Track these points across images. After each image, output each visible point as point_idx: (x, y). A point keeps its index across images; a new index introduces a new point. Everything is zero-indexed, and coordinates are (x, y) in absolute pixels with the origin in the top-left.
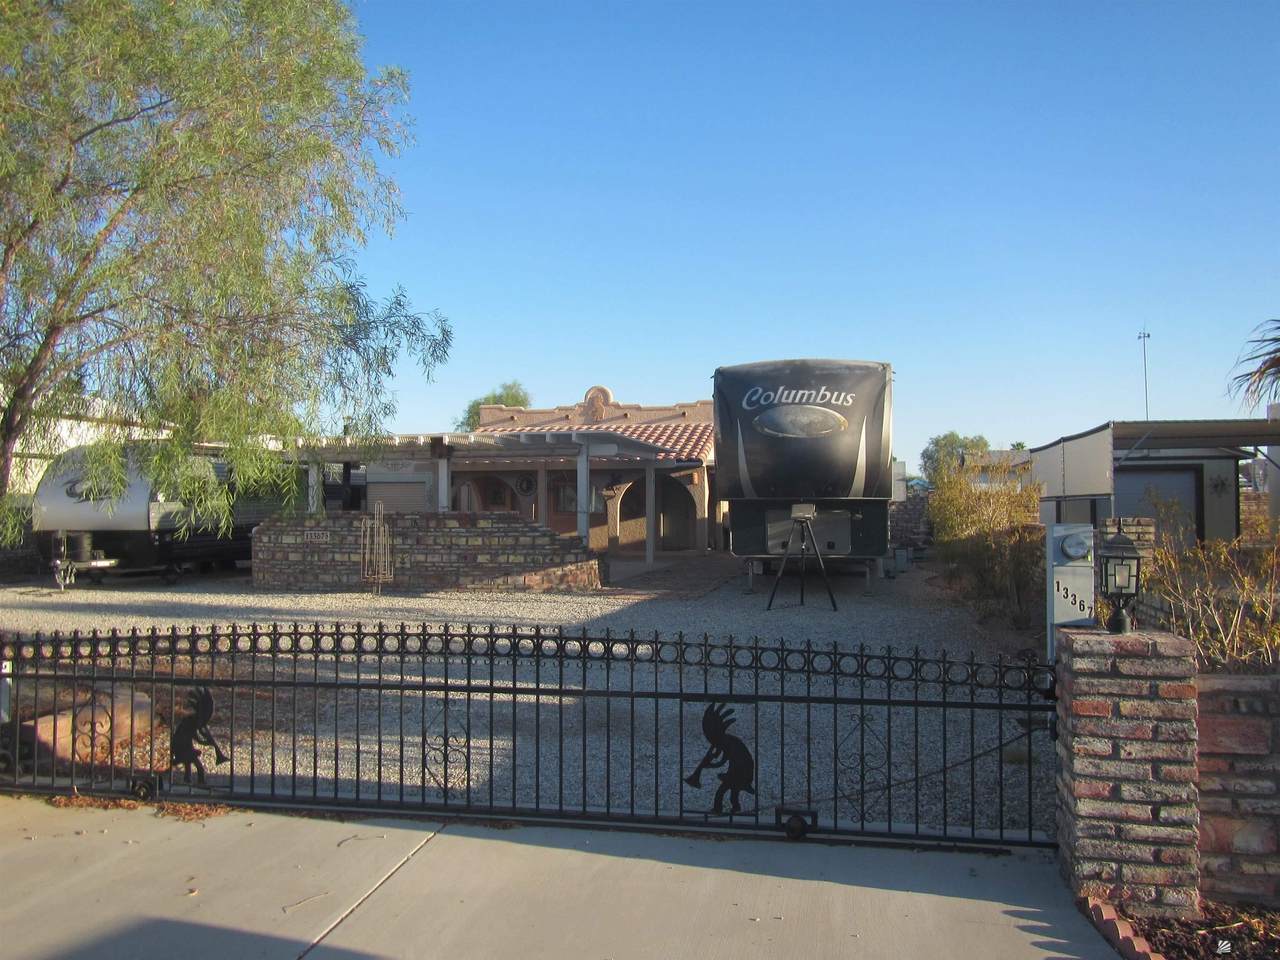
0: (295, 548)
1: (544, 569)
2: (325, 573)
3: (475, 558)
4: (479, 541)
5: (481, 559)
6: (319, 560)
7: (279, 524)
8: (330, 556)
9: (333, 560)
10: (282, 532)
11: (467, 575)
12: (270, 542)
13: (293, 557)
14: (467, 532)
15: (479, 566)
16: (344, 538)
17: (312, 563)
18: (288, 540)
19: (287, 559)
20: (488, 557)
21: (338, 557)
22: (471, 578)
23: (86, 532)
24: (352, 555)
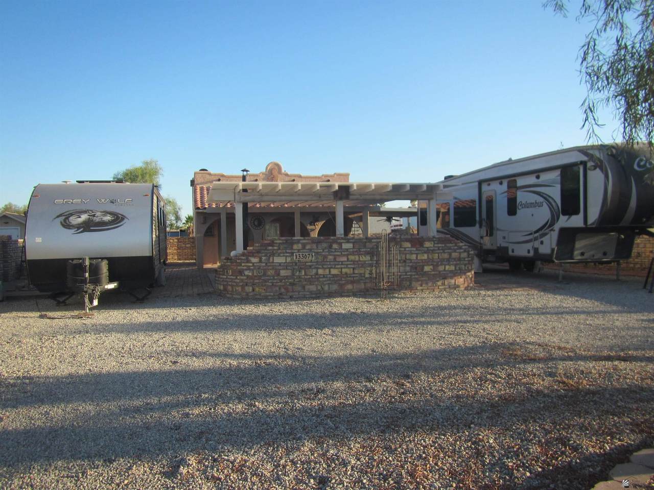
0: (286, 266)
1: (465, 274)
2: (311, 284)
3: (423, 269)
4: (425, 257)
5: (427, 269)
6: (306, 274)
7: (270, 248)
8: (314, 271)
9: (317, 274)
10: (273, 254)
11: (417, 280)
12: (261, 261)
13: (283, 273)
14: (417, 250)
15: (426, 274)
16: (325, 257)
17: (299, 277)
18: (278, 260)
19: (278, 275)
20: (431, 267)
21: (320, 271)
22: (420, 283)
23: (102, 259)
24: (332, 270)
